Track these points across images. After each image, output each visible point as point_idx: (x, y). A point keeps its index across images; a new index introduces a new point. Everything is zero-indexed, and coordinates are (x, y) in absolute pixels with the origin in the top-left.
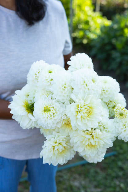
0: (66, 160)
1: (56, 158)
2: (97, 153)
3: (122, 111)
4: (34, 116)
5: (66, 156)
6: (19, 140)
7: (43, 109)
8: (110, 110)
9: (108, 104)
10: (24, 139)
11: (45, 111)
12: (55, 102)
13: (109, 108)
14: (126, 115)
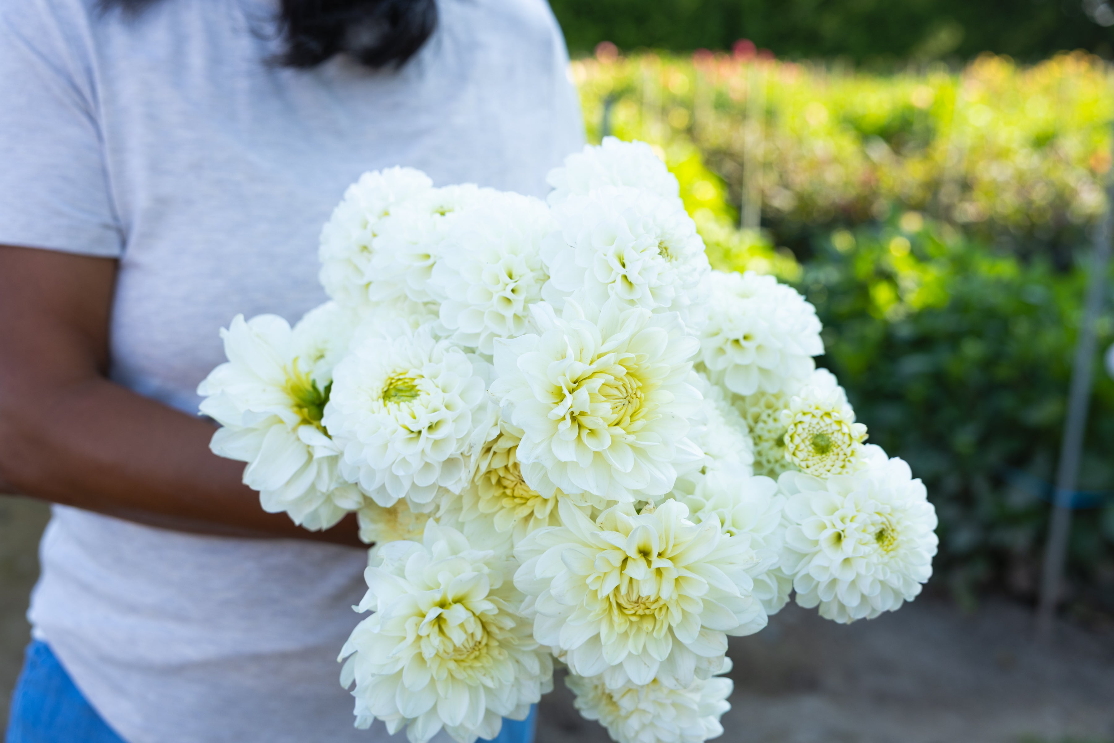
0: (489, 713)
1: (432, 679)
2: (671, 659)
3: (826, 426)
4: (324, 431)
5: (490, 684)
6: (257, 658)
7: (380, 386)
8: (759, 453)
9: (756, 420)
10: (284, 657)
11: (386, 395)
12: (447, 350)
13: (757, 440)
14: (849, 451)
